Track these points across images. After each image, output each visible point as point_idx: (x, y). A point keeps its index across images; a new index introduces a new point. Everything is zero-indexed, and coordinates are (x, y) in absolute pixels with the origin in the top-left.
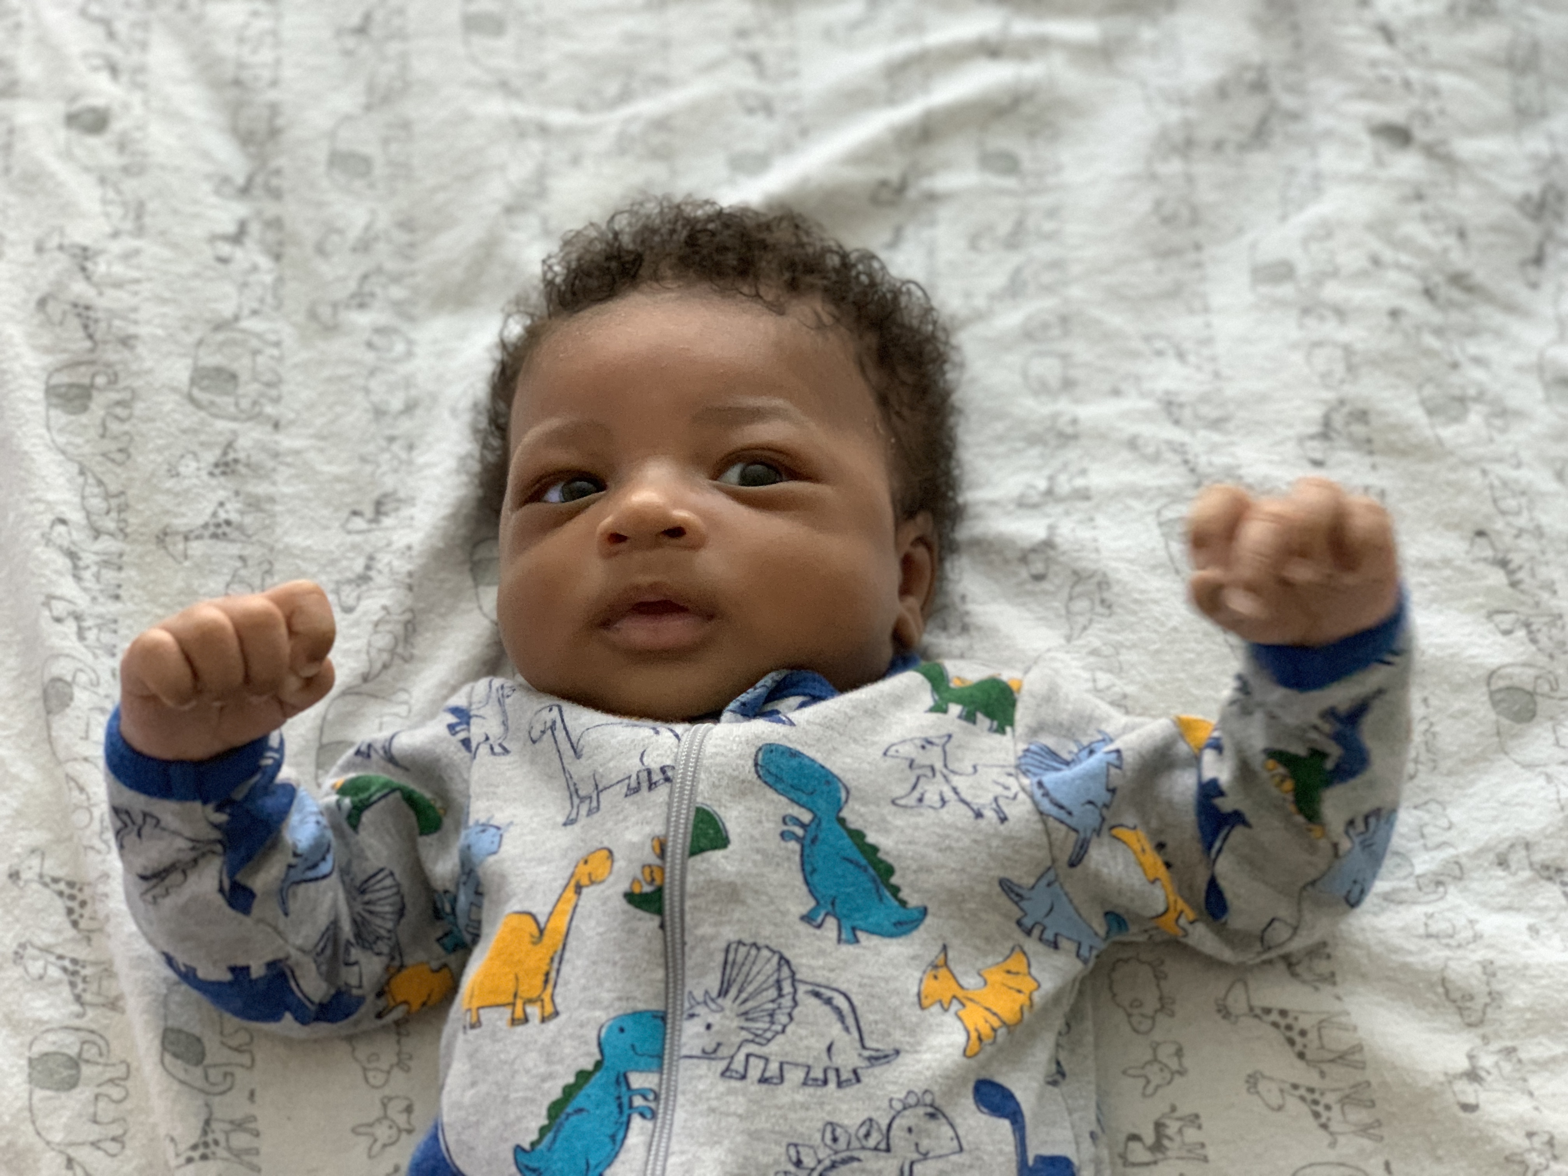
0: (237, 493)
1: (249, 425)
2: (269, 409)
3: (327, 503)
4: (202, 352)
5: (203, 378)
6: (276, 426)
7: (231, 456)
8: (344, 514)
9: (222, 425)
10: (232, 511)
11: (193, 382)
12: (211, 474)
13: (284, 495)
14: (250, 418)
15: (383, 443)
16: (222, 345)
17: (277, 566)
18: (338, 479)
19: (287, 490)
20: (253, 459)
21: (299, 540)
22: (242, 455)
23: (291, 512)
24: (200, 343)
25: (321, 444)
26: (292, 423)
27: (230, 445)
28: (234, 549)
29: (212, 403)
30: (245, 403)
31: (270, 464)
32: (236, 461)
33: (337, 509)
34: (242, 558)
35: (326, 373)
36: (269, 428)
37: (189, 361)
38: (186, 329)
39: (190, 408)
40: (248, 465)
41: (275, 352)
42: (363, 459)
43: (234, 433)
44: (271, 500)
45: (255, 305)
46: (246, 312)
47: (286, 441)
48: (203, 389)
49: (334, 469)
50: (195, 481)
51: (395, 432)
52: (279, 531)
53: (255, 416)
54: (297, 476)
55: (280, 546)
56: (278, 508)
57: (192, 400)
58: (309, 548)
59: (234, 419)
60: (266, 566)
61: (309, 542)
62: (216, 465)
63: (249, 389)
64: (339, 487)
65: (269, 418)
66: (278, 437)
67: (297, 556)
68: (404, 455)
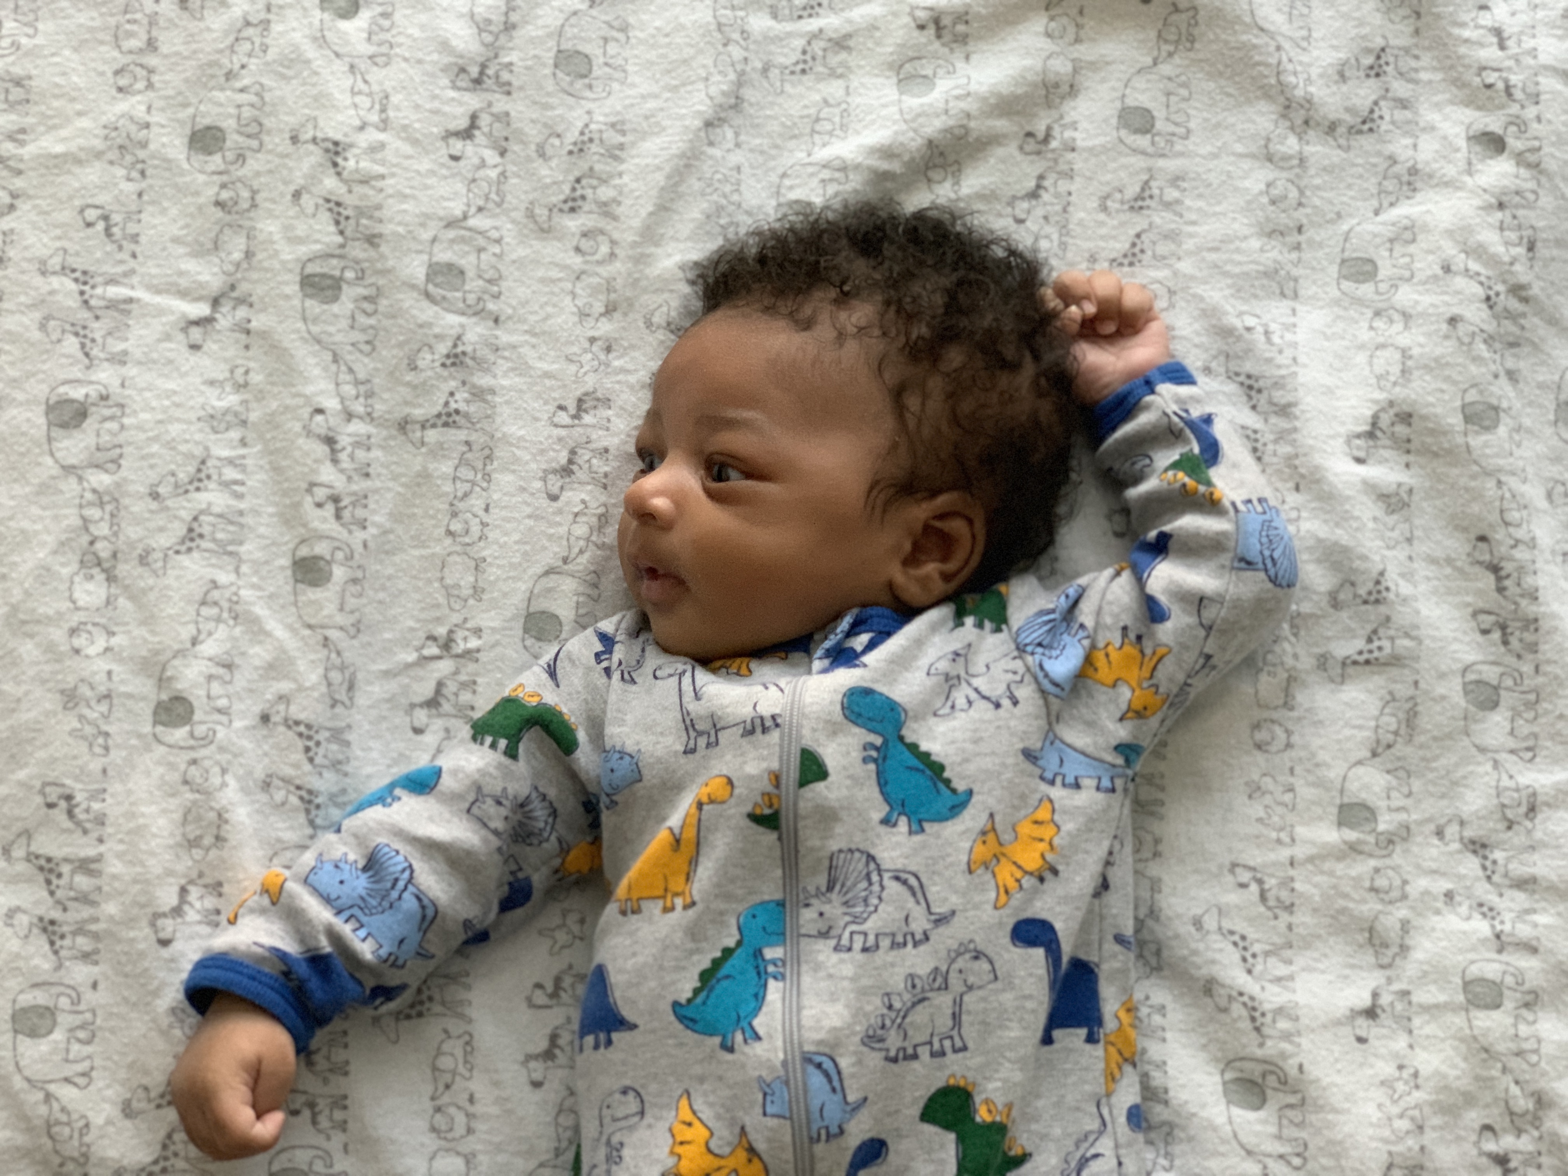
0: (464, 383)
1: (474, 319)
2: (491, 306)
3: (539, 396)
4: (437, 248)
5: (436, 273)
6: (496, 321)
7: (460, 349)
8: (551, 408)
9: (453, 319)
10: (460, 402)
11: (429, 278)
12: (443, 365)
13: (503, 387)
14: (475, 314)
15: (587, 345)
16: (453, 241)
17: (497, 453)
18: (547, 375)
19: (505, 382)
20: (479, 354)
21: (514, 430)
22: (469, 349)
23: (507, 402)
24: (434, 240)
25: (534, 340)
26: (510, 318)
27: (459, 338)
28: (462, 435)
29: (444, 298)
30: (471, 298)
31: (492, 358)
32: (464, 353)
33: (546, 403)
34: (467, 443)
35: (540, 273)
36: (491, 323)
37: (425, 257)
38: (423, 225)
39: (425, 304)
40: (473, 358)
41: (497, 250)
42: (569, 359)
43: (462, 326)
44: (492, 391)
45: (481, 203)
46: (473, 210)
47: (504, 337)
48: (436, 285)
49: (544, 366)
50: (430, 373)
51: (596, 334)
52: (498, 420)
53: (479, 313)
54: (513, 369)
55: (498, 435)
56: (498, 399)
57: (428, 295)
58: (521, 438)
59: (463, 314)
60: (487, 452)
61: (522, 432)
62: (448, 356)
63: (474, 285)
64: (548, 382)
65: (490, 313)
66: (498, 333)
67: (511, 445)
68: (602, 357)
